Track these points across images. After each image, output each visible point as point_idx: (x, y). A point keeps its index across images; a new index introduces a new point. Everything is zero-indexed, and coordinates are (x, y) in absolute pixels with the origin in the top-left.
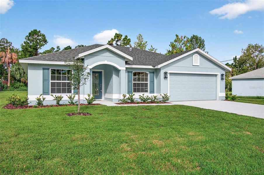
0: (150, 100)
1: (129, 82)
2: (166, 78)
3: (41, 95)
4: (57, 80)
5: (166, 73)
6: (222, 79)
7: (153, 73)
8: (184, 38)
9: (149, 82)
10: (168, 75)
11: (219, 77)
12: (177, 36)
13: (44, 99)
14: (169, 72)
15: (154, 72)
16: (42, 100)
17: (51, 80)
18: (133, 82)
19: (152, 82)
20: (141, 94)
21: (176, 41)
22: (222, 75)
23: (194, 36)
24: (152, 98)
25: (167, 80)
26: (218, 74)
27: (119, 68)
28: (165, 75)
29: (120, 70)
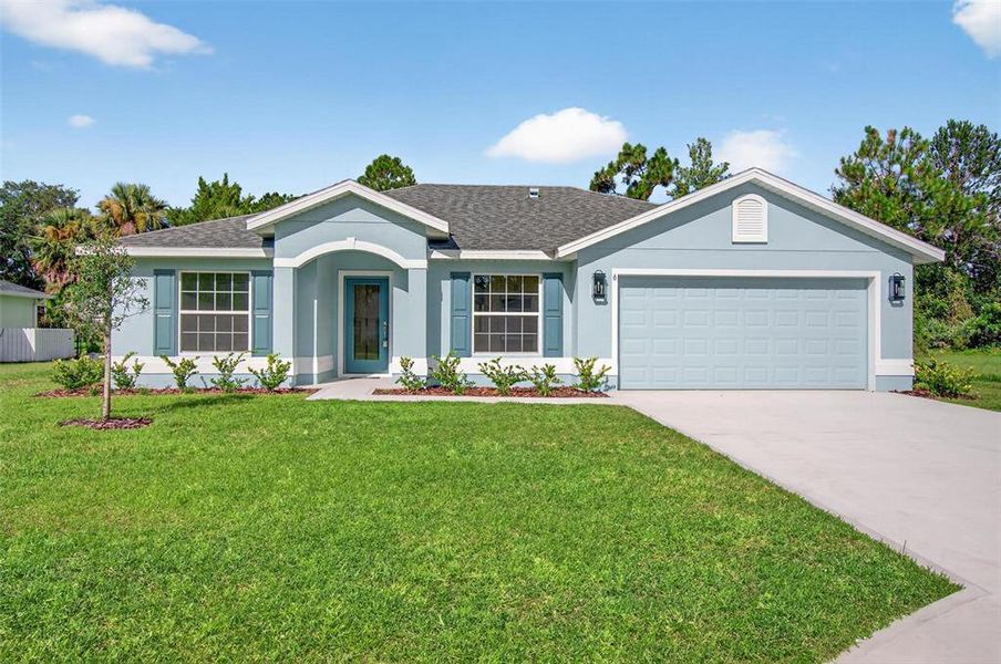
0: (529, 384)
1: (457, 313)
2: (599, 295)
3: (129, 357)
4: (200, 309)
5: (599, 279)
6: (895, 298)
7: (559, 276)
8: (903, 137)
9: (540, 314)
10: (614, 285)
11: (879, 289)
12: (871, 132)
13: (138, 369)
14: (617, 271)
15: (561, 274)
16: (130, 371)
17: (183, 309)
18: (474, 313)
19: (555, 313)
20: (487, 357)
21: (865, 152)
22: (897, 281)
23: (952, 125)
24: (536, 374)
25: (605, 303)
26: (873, 278)
27: (403, 263)
28: (596, 284)
29: (407, 270)
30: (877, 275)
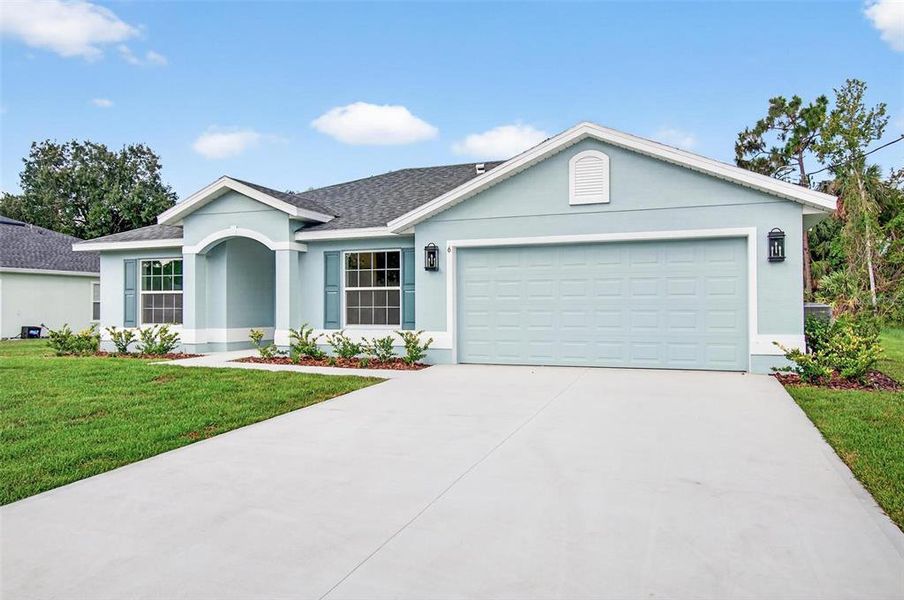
2: (432, 268)
4: (154, 289)
5: (432, 252)
6: (776, 258)
10: (447, 261)
14: (451, 243)
17: (143, 290)
18: (346, 289)
27: (272, 246)
28: (429, 257)
29: (274, 252)
30: (752, 232)
